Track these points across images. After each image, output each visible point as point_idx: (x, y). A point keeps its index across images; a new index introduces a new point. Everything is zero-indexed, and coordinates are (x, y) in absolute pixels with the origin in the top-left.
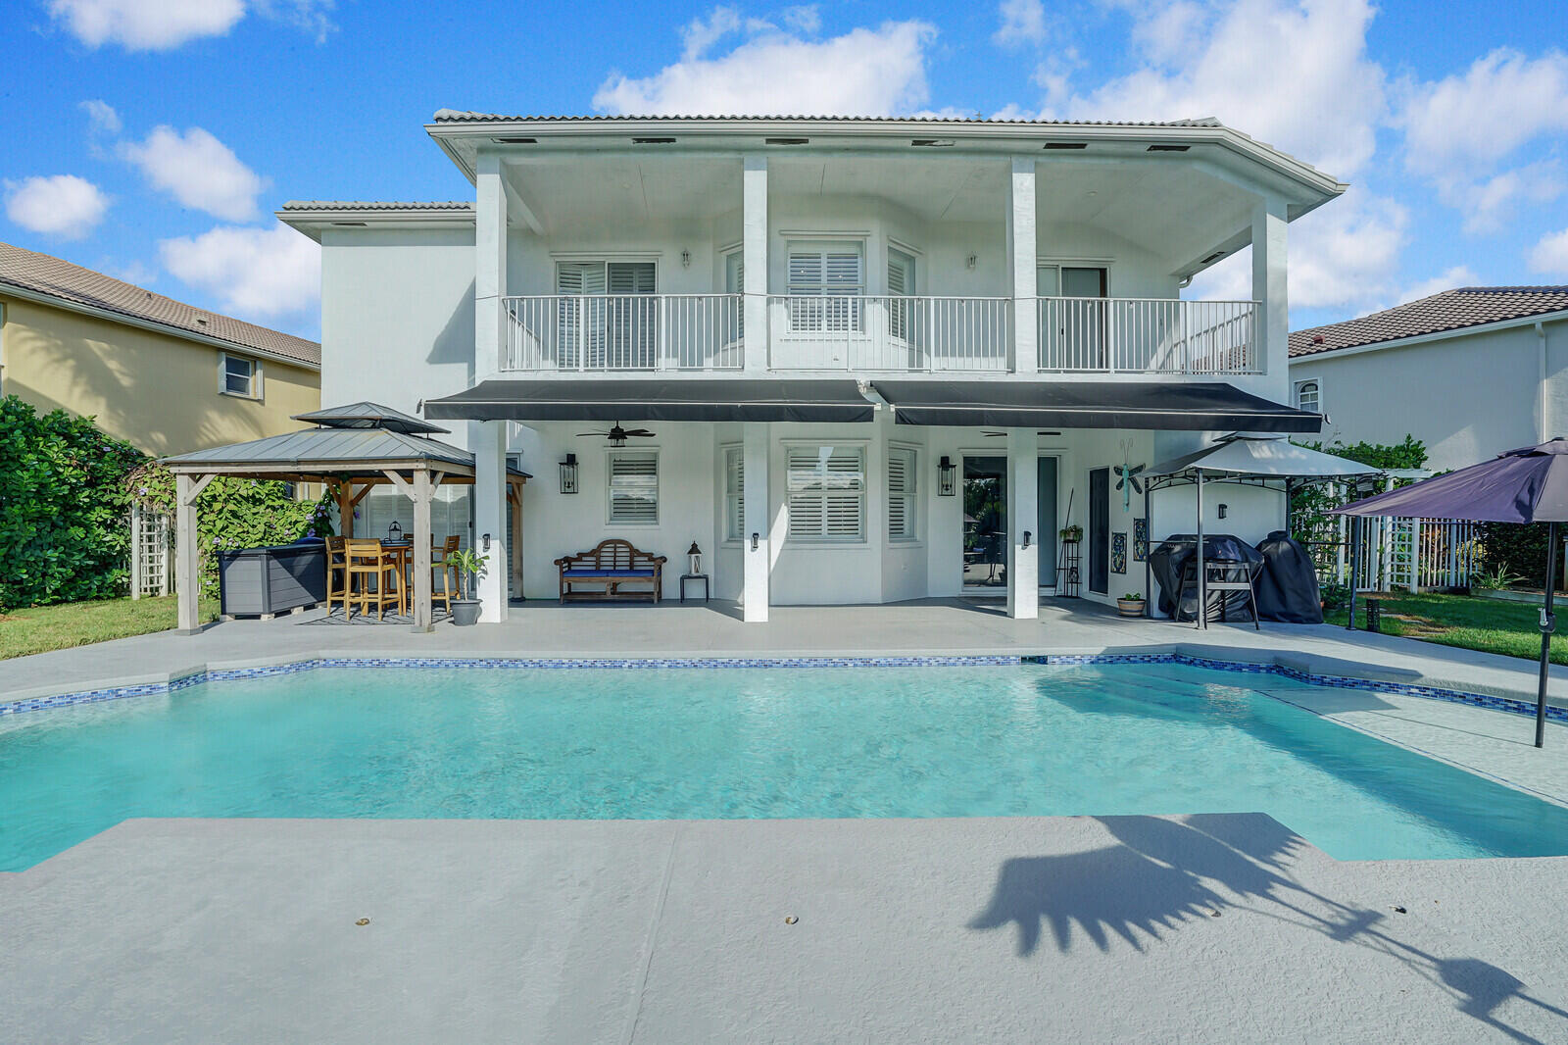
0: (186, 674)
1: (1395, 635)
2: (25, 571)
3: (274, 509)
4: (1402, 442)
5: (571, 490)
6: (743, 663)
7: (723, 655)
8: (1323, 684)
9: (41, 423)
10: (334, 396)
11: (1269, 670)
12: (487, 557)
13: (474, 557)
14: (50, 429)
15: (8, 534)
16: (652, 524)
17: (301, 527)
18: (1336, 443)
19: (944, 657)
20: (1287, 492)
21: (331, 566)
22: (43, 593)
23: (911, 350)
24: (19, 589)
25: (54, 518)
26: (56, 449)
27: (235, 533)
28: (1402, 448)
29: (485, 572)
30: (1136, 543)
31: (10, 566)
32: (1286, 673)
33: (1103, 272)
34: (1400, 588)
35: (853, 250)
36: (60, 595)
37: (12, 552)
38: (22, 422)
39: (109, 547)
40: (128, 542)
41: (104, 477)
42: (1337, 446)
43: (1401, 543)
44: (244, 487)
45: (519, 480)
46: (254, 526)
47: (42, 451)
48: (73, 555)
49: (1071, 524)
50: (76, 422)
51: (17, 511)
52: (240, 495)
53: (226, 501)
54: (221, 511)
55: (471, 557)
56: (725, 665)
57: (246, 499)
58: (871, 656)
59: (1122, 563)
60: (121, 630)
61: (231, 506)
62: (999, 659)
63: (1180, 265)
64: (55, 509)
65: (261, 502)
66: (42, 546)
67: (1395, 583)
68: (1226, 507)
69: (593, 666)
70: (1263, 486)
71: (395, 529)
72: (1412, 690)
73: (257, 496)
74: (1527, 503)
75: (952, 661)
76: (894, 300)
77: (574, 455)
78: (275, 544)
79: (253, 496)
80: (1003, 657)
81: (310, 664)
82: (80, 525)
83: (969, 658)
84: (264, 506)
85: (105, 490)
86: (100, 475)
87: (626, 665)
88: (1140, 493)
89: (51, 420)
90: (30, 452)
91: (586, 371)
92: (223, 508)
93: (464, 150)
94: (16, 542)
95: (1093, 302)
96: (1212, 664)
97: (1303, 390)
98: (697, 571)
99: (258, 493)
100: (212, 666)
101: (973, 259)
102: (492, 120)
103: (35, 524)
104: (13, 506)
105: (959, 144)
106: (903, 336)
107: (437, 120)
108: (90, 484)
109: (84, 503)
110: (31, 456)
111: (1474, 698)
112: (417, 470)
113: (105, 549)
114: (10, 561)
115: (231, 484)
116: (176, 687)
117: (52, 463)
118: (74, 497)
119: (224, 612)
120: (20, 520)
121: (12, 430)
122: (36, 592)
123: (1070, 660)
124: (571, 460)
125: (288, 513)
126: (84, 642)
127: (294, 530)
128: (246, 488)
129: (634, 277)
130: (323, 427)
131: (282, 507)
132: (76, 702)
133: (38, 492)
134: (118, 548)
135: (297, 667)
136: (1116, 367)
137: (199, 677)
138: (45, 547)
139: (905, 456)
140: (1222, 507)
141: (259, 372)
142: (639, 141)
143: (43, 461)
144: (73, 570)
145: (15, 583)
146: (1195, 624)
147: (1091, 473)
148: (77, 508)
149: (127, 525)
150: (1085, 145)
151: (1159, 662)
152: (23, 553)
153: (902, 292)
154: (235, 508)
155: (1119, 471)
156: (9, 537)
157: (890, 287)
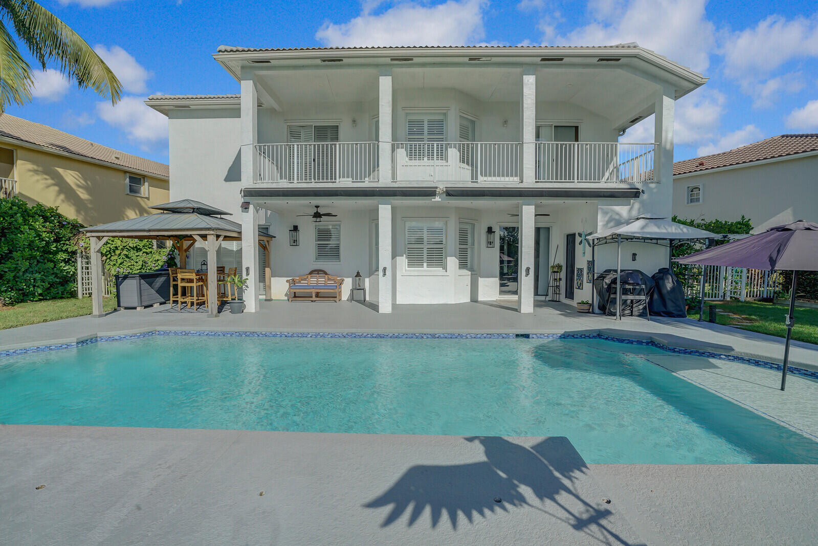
0: (86, 338)
1: (724, 325)
2: (24, 284)
3: (147, 253)
4: (740, 220)
5: (295, 244)
6: (369, 336)
7: (359, 331)
8: (675, 352)
9: (31, 210)
10: (174, 196)
11: (648, 343)
12: (247, 279)
13: (241, 278)
14: (35, 213)
15: (15, 266)
16: (337, 261)
17: (161, 263)
18: (702, 220)
19: (475, 334)
20: (670, 247)
21: (172, 283)
22: (33, 294)
23: (472, 170)
24: (22, 293)
25: (38, 258)
26: (39, 224)
27: (127, 266)
28: (739, 223)
29: (247, 287)
30: (588, 273)
31: (17, 282)
32: (656, 346)
33: (577, 128)
34: (736, 298)
35: (441, 117)
36: (43, 296)
37: (18, 275)
38: (21, 210)
39: (67, 273)
40: (76, 270)
41: (63, 237)
42: (703, 222)
43: (737, 274)
44: (131, 242)
45: (269, 239)
46: (137, 262)
47: (31, 225)
48: (49, 277)
49: (556, 263)
50: (49, 209)
51: (19, 255)
52: (130, 247)
53: (122, 249)
54: (120, 255)
55: (239, 279)
56: (360, 336)
57: (133, 248)
58: (436, 332)
59: (581, 283)
60: (64, 315)
61: (125, 252)
62: (504, 335)
63: (619, 124)
64: (38, 253)
65: (141, 250)
66: (32, 272)
67: (732, 295)
68: (636, 255)
69: (292, 336)
70: (657, 244)
71: (204, 264)
72: (722, 356)
73: (138, 247)
74: (774, 259)
75: (479, 336)
76: (464, 144)
77: (297, 226)
78: (148, 271)
79: (136, 247)
80: (506, 334)
81: (151, 334)
82: (52, 261)
83: (488, 334)
84: (142, 252)
85: (64, 244)
86: (62, 236)
87: (309, 336)
88: (591, 247)
89: (35, 209)
90: (25, 225)
91: (298, 183)
92: (121, 253)
93: (234, 67)
94: (20, 270)
95: (566, 145)
96: (617, 339)
97: (692, 191)
98: (360, 286)
99: (139, 245)
100: (99, 334)
101: (506, 122)
102: (247, 51)
103: (28, 261)
104: (17, 252)
105: (495, 60)
106: (468, 164)
107: (220, 51)
108: (57, 240)
109: (54, 250)
110: (27, 227)
111: (754, 362)
112: (209, 235)
113: (65, 274)
114: (17, 279)
115: (125, 241)
116: (80, 345)
117: (36, 230)
118: (48, 247)
119: (119, 305)
120: (21, 259)
121: (16, 214)
122: (30, 295)
123: (542, 336)
124: (296, 228)
125: (154, 256)
126: (45, 321)
127: (157, 264)
128: (132, 243)
129: (328, 133)
130: (165, 212)
131: (151, 252)
132: (28, 352)
133: (30, 245)
134: (71, 273)
135: (144, 335)
136: (578, 179)
137: (93, 340)
138: (34, 272)
139: (468, 227)
140: (634, 255)
141: (146, 184)
142: (324, 61)
143: (32, 229)
144: (49, 284)
145: (20, 290)
146: (615, 318)
147: (567, 236)
148: (50, 253)
149: (76, 262)
150: (563, 59)
151: (590, 338)
152: (23, 275)
153: (468, 139)
154: (127, 253)
155: (580, 235)
156: (16, 267)
157: (460, 137)
